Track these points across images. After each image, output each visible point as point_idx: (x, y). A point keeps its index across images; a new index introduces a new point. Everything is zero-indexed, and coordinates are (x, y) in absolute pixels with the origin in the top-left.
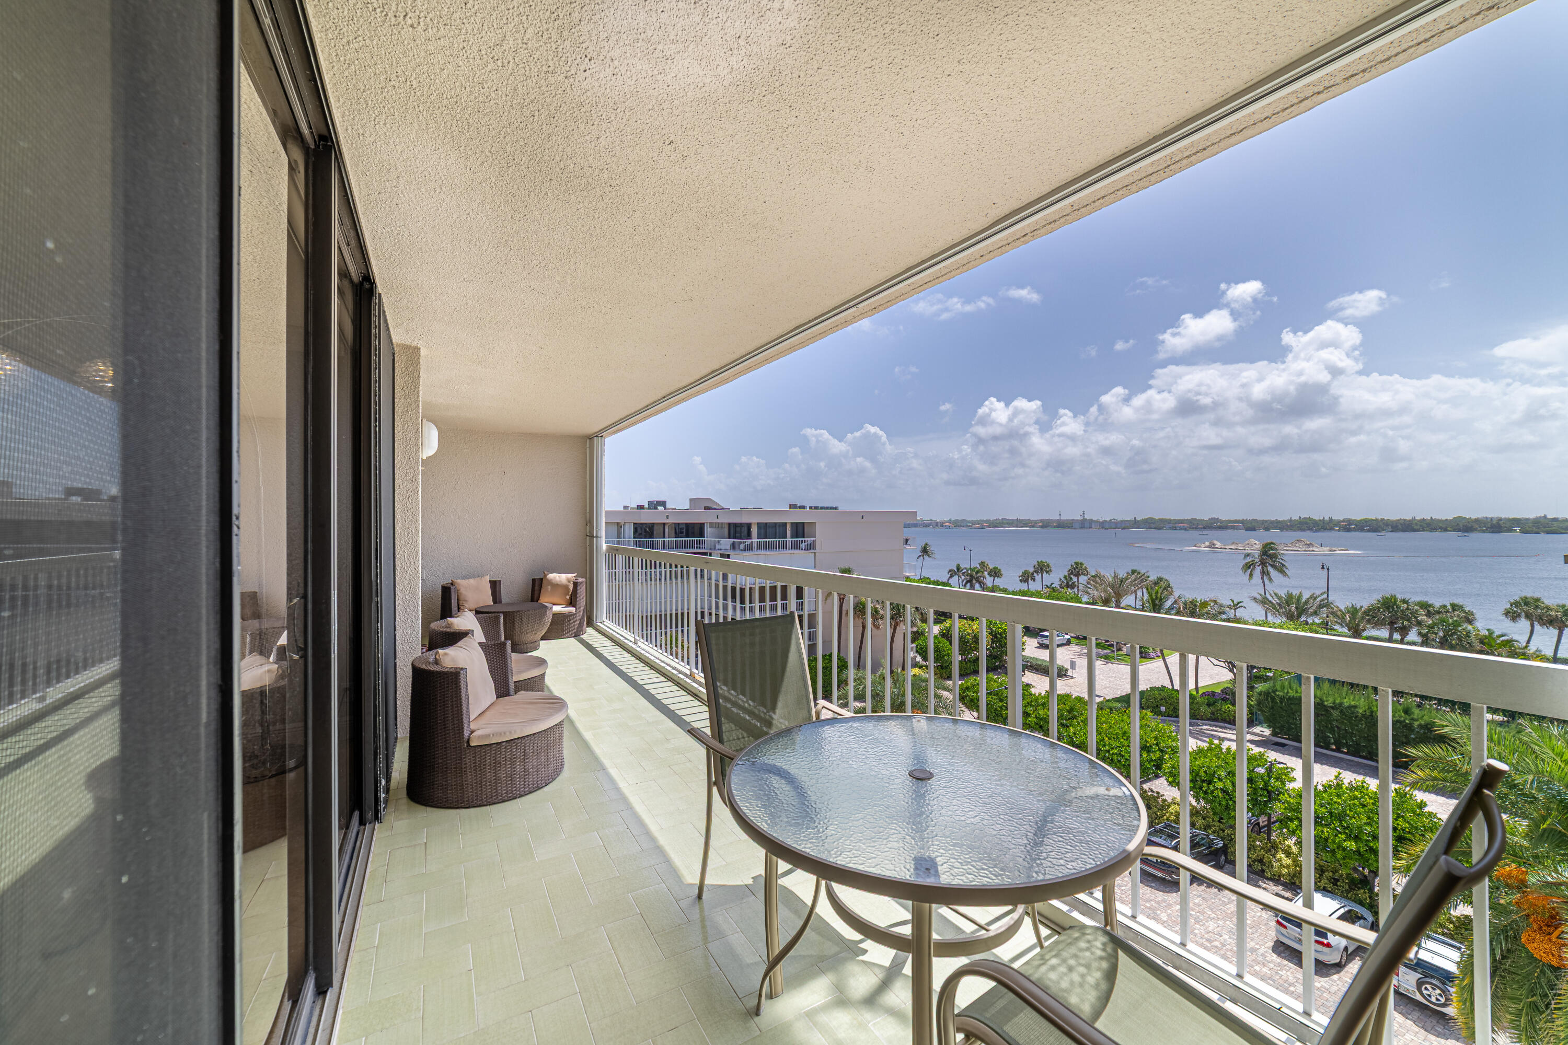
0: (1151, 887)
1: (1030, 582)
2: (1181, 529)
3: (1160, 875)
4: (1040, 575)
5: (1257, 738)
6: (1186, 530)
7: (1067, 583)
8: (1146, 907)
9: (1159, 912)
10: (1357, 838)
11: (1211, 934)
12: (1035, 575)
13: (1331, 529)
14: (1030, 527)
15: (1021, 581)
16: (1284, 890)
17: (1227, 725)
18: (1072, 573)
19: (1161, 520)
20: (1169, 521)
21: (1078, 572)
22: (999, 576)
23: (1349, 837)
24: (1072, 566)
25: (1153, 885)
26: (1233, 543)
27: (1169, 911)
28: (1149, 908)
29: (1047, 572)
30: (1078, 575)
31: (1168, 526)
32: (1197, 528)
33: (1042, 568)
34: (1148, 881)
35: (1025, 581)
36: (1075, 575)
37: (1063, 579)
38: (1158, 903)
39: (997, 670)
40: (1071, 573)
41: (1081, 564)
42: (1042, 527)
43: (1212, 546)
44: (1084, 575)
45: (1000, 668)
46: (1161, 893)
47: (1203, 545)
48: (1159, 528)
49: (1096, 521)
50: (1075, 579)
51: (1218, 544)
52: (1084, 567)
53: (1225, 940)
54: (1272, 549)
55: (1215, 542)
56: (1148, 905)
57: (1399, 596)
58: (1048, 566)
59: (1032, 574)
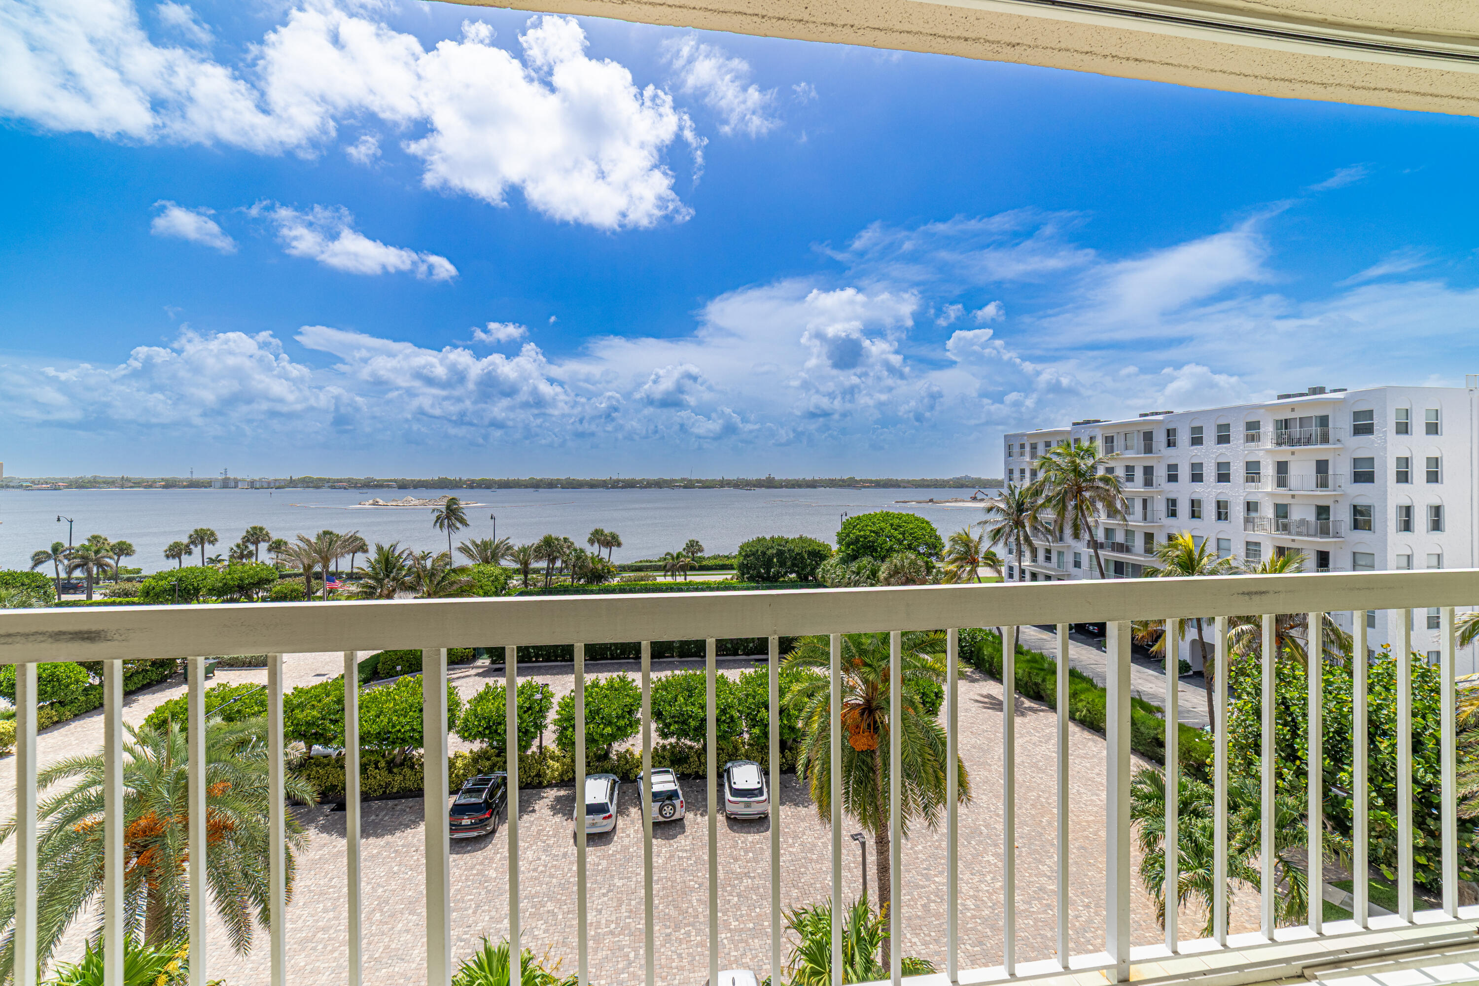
0: (469, 852)
1: (184, 557)
2: (340, 488)
3: (475, 834)
4: (200, 547)
5: (481, 670)
6: (345, 488)
7: (242, 553)
8: (475, 875)
9: (486, 872)
10: (610, 723)
11: (533, 863)
12: (192, 547)
13: (461, 487)
14: (145, 487)
15: (168, 557)
16: (558, 790)
17: (456, 666)
18: (248, 540)
19: (320, 480)
20: (328, 481)
21: (257, 538)
22: (127, 554)
23: (606, 725)
24: (248, 532)
25: (469, 848)
26: (393, 500)
27: (494, 865)
28: (477, 874)
29: (210, 542)
30: (256, 543)
31: (327, 485)
32: (355, 487)
33: (202, 537)
34: (463, 847)
35: (174, 557)
36: (253, 543)
37: (235, 548)
38: (482, 863)
39: (166, 681)
40: (246, 540)
41: (261, 529)
42: (164, 487)
43: (375, 503)
44: (264, 541)
45: (171, 677)
46: (480, 852)
47: (367, 503)
48: (318, 487)
49: (243, 480)
50: (252, 547)
51: (381, 502)
52: (264, 532)
53: (544, 861)
54: (456, 504)
55: (378, 500)
56: (475, 872)
57: (553, 536)
58: (212, 534)
59: (187, 546)
